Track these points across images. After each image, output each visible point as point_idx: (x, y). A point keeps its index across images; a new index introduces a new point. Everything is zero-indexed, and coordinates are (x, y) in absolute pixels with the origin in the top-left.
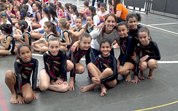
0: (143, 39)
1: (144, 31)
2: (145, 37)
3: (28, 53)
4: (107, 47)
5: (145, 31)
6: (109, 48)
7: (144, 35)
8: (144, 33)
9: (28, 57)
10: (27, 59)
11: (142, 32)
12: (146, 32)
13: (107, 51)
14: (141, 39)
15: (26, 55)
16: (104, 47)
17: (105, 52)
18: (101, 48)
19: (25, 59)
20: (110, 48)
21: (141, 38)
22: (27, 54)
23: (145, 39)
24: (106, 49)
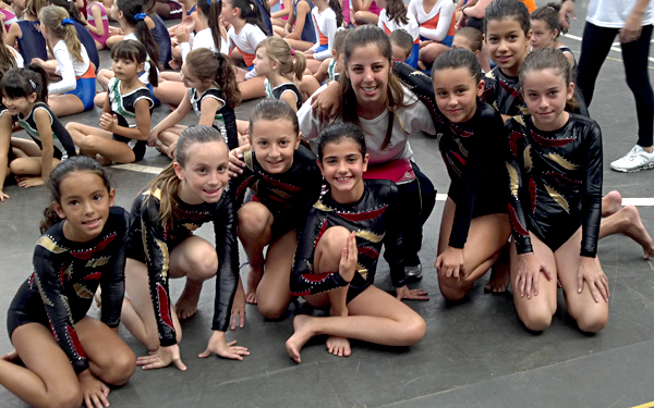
0: (545, 102)
1: (547, 65)
2: (552, 93)
3: (95, 198)
4: (350, 159)
5: (555, 66)
6: (360, 161)
7: (549, 82)
8: (547, 73)
9: (96, 216)
10: (91, 226)
11: (540, 67)
12: (557, 69)
13: (349, 174)
14: (534, 100)
15: (89, 209)
16: (334, 160)
17: (342, 182)
18: (325, 165)
19: (84, 226)
20: (364, 162)
21: (535, 95)
22: (89, 207)
23: (554, 101)
24: (343, 167)
